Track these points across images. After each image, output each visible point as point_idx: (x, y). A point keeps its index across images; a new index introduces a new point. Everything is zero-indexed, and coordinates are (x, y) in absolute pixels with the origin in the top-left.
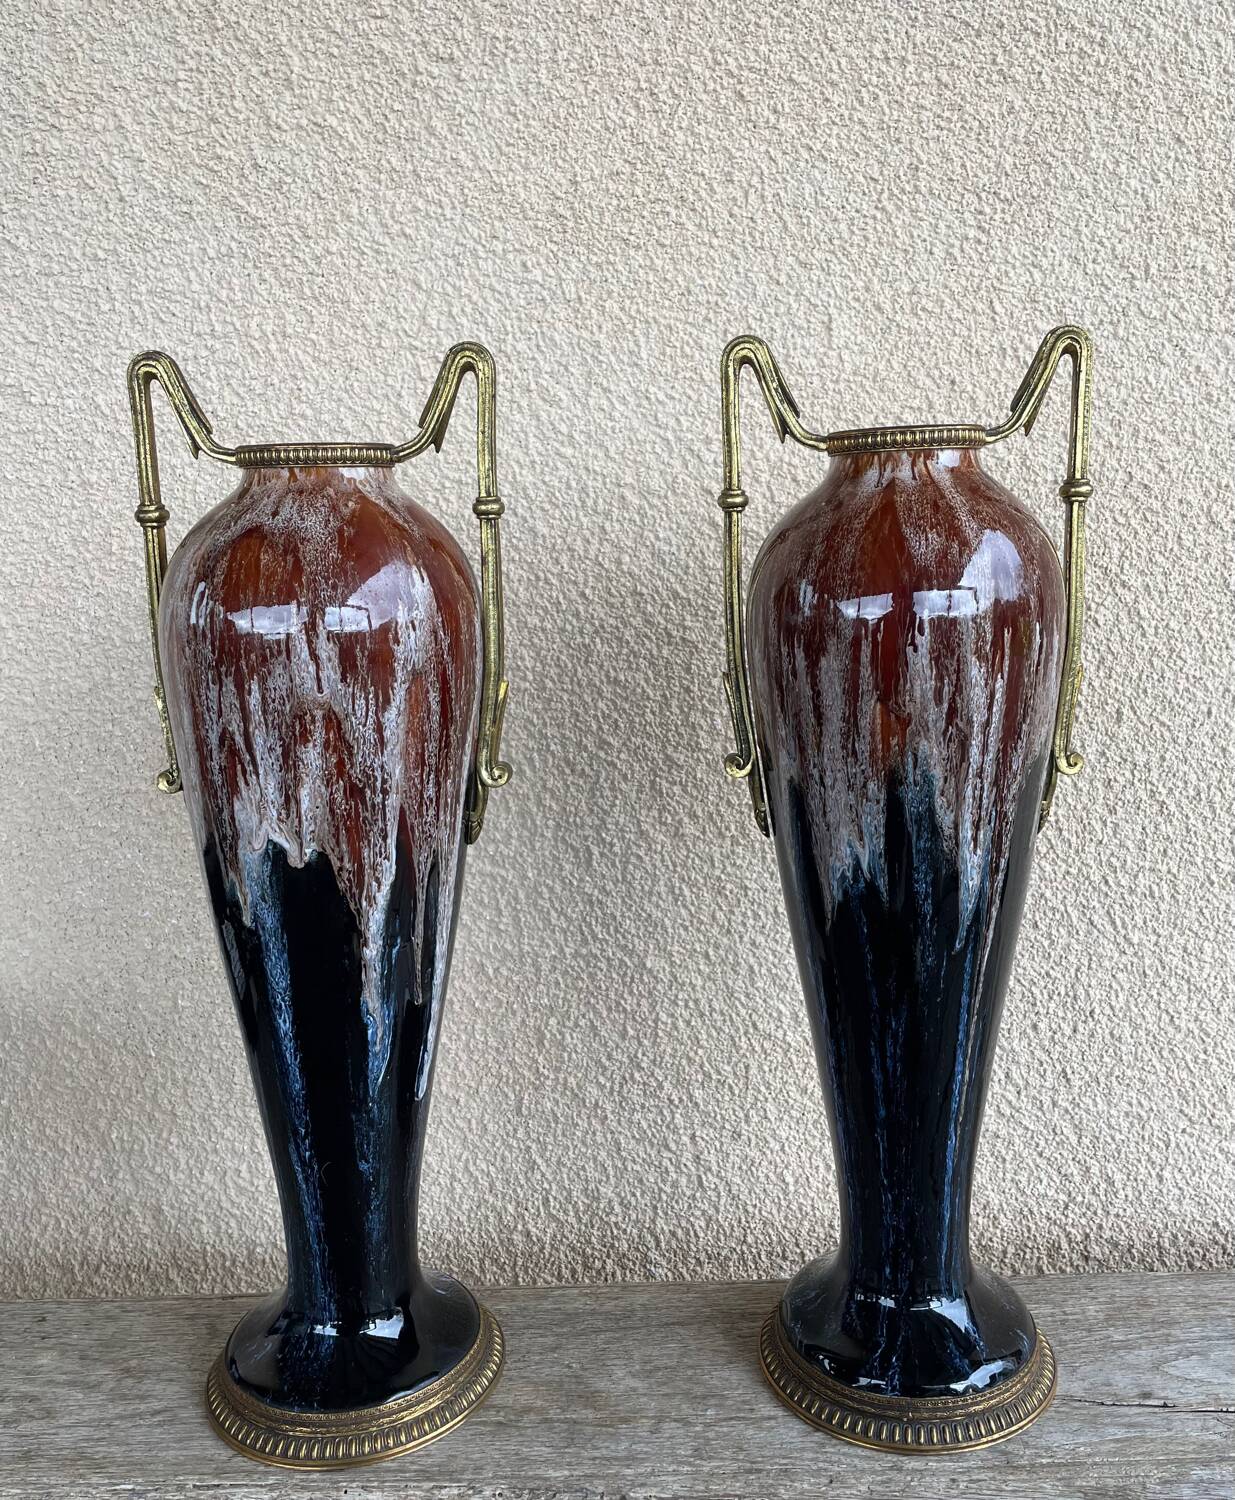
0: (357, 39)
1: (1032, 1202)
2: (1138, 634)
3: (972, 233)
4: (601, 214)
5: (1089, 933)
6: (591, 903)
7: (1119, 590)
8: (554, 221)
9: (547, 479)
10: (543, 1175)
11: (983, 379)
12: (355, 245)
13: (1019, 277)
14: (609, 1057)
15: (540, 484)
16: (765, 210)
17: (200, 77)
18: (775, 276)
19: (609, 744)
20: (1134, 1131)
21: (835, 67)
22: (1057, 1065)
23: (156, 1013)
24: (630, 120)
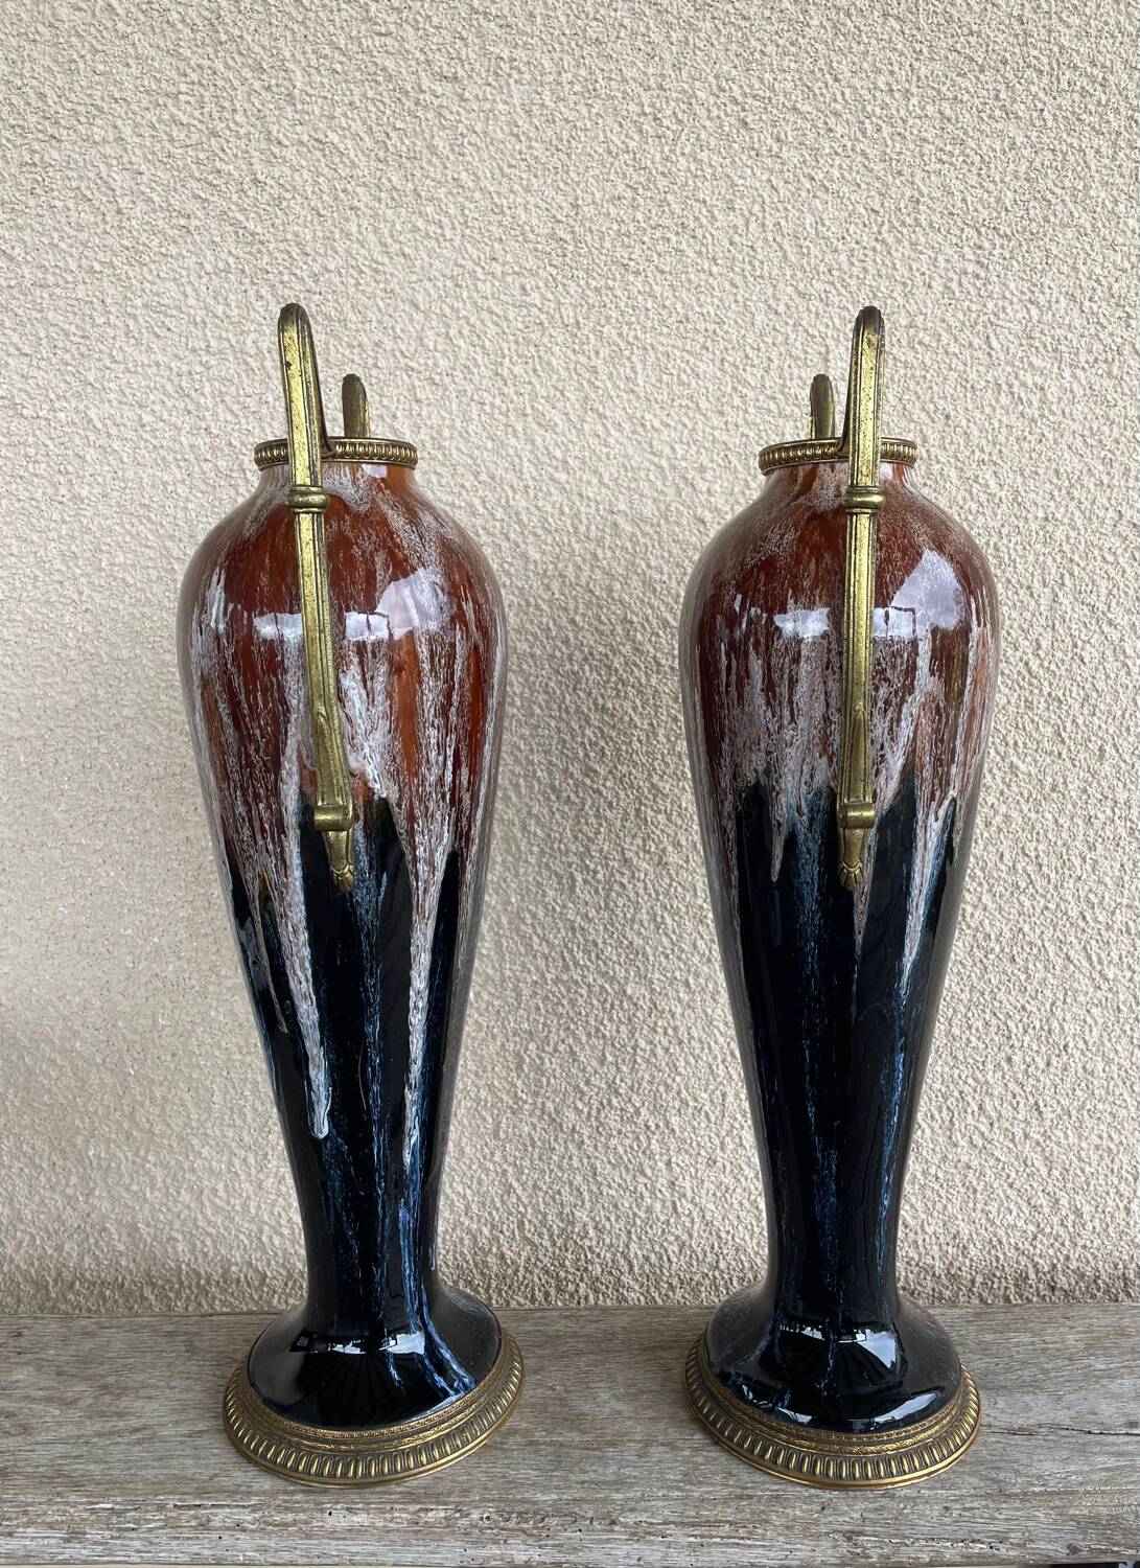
0: (360, 56)
1: (1001, 1233)
2: (1123, 673)
3: (971, 268)
4: (602, 239)
5: (1066, 967)
6: (573, 929)
7: (1106, 628)
8: (554, 245)
9: (540, 504)
10: (519, 1199)
11: (977, 414)
12: (354, 263)
13: (1016, 312)
14: (588, 1083)
15: (533, 509)
16: (765, 239)
17: (202, 90)
18: (774, 305)
19: (595, 771)
20: (1103, 1164)
21: (839, 97)
22: (1030, 1098)
23: (135, 1031)
24: (632, 145)
